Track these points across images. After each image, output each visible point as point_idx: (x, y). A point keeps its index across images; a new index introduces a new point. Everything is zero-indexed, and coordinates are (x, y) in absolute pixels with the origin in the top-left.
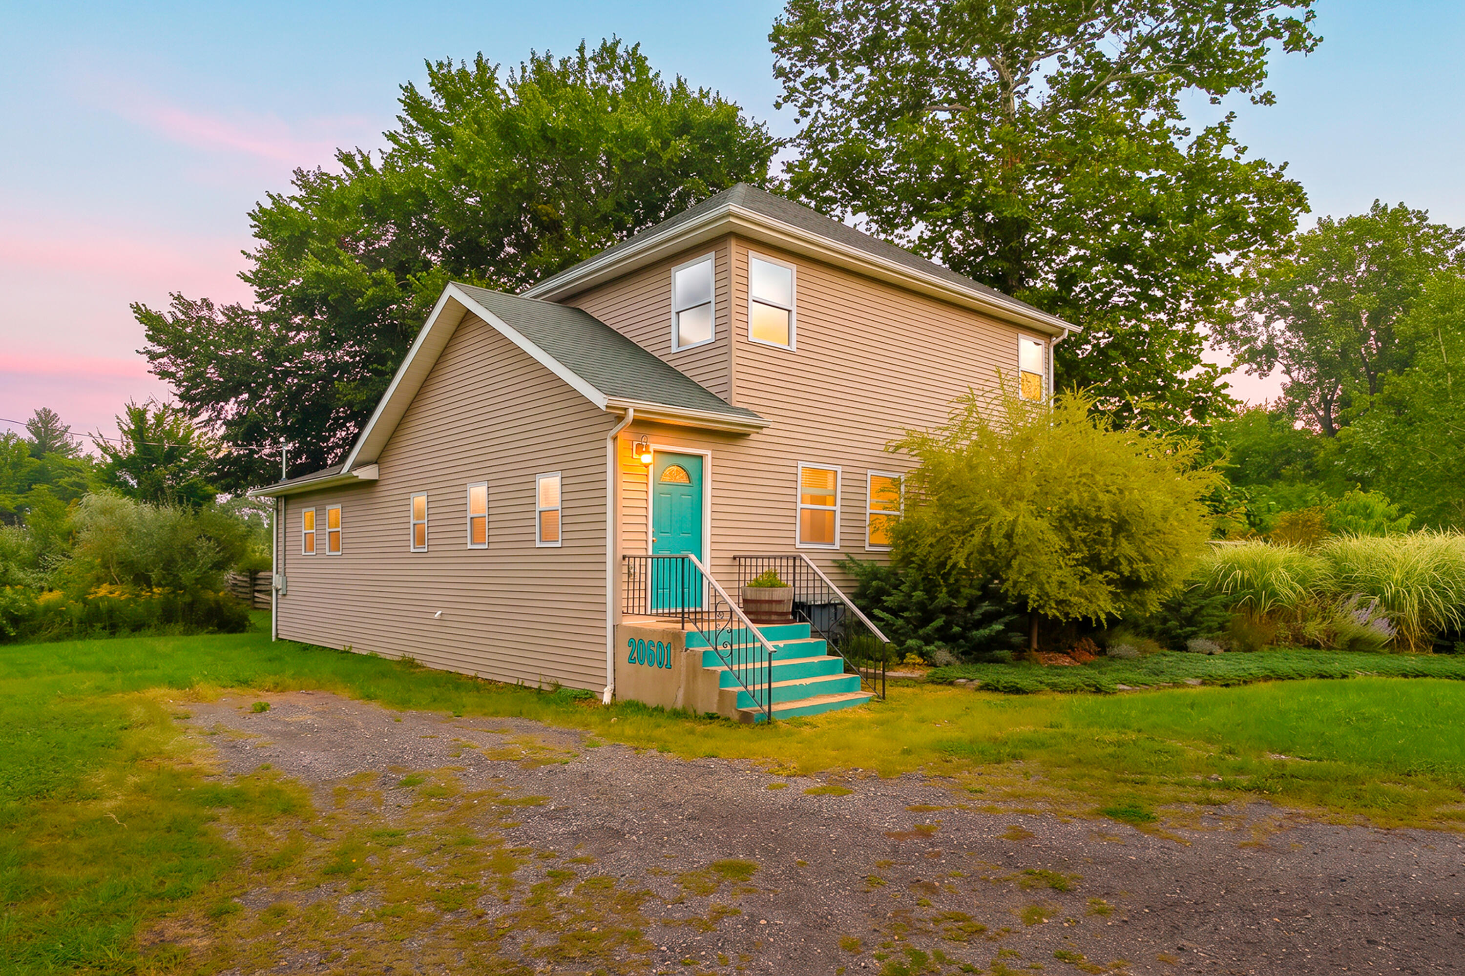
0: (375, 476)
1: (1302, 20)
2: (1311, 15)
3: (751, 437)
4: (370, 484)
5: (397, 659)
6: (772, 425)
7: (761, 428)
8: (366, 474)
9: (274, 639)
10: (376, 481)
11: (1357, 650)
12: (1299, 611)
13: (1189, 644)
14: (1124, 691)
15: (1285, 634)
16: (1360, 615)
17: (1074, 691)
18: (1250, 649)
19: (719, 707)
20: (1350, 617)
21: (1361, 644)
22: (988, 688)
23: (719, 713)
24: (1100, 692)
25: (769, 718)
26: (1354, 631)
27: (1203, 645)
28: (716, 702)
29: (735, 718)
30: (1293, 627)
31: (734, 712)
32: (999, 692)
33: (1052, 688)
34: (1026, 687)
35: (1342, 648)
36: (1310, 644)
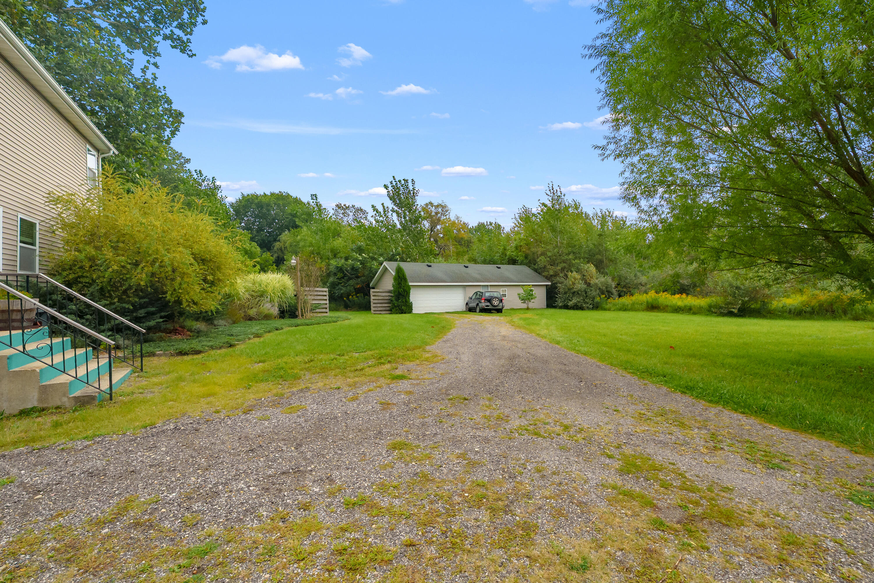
11: (268, 319)
12: (246, 305)
13: (216, 322)
14: (238, 344)
15: (243, 315)
16: (268, 305)
17: (220, 348)
18: (234, 323)
19: (40, 400)
20: (265, 306)
21: (267, 317)
22: (181, 353)
23: (41, 406)
24: (231, 346)
25: (111, 394)
26: (266, 312)
27: (221, 322)
28: (36, 397)
29: (67, 404)
30: (245, 312)
31: (65, 399)
32: (188, 354)
33: (212, 348)
34: (202, 349)
35: (262, 319)
36: (251, 319)
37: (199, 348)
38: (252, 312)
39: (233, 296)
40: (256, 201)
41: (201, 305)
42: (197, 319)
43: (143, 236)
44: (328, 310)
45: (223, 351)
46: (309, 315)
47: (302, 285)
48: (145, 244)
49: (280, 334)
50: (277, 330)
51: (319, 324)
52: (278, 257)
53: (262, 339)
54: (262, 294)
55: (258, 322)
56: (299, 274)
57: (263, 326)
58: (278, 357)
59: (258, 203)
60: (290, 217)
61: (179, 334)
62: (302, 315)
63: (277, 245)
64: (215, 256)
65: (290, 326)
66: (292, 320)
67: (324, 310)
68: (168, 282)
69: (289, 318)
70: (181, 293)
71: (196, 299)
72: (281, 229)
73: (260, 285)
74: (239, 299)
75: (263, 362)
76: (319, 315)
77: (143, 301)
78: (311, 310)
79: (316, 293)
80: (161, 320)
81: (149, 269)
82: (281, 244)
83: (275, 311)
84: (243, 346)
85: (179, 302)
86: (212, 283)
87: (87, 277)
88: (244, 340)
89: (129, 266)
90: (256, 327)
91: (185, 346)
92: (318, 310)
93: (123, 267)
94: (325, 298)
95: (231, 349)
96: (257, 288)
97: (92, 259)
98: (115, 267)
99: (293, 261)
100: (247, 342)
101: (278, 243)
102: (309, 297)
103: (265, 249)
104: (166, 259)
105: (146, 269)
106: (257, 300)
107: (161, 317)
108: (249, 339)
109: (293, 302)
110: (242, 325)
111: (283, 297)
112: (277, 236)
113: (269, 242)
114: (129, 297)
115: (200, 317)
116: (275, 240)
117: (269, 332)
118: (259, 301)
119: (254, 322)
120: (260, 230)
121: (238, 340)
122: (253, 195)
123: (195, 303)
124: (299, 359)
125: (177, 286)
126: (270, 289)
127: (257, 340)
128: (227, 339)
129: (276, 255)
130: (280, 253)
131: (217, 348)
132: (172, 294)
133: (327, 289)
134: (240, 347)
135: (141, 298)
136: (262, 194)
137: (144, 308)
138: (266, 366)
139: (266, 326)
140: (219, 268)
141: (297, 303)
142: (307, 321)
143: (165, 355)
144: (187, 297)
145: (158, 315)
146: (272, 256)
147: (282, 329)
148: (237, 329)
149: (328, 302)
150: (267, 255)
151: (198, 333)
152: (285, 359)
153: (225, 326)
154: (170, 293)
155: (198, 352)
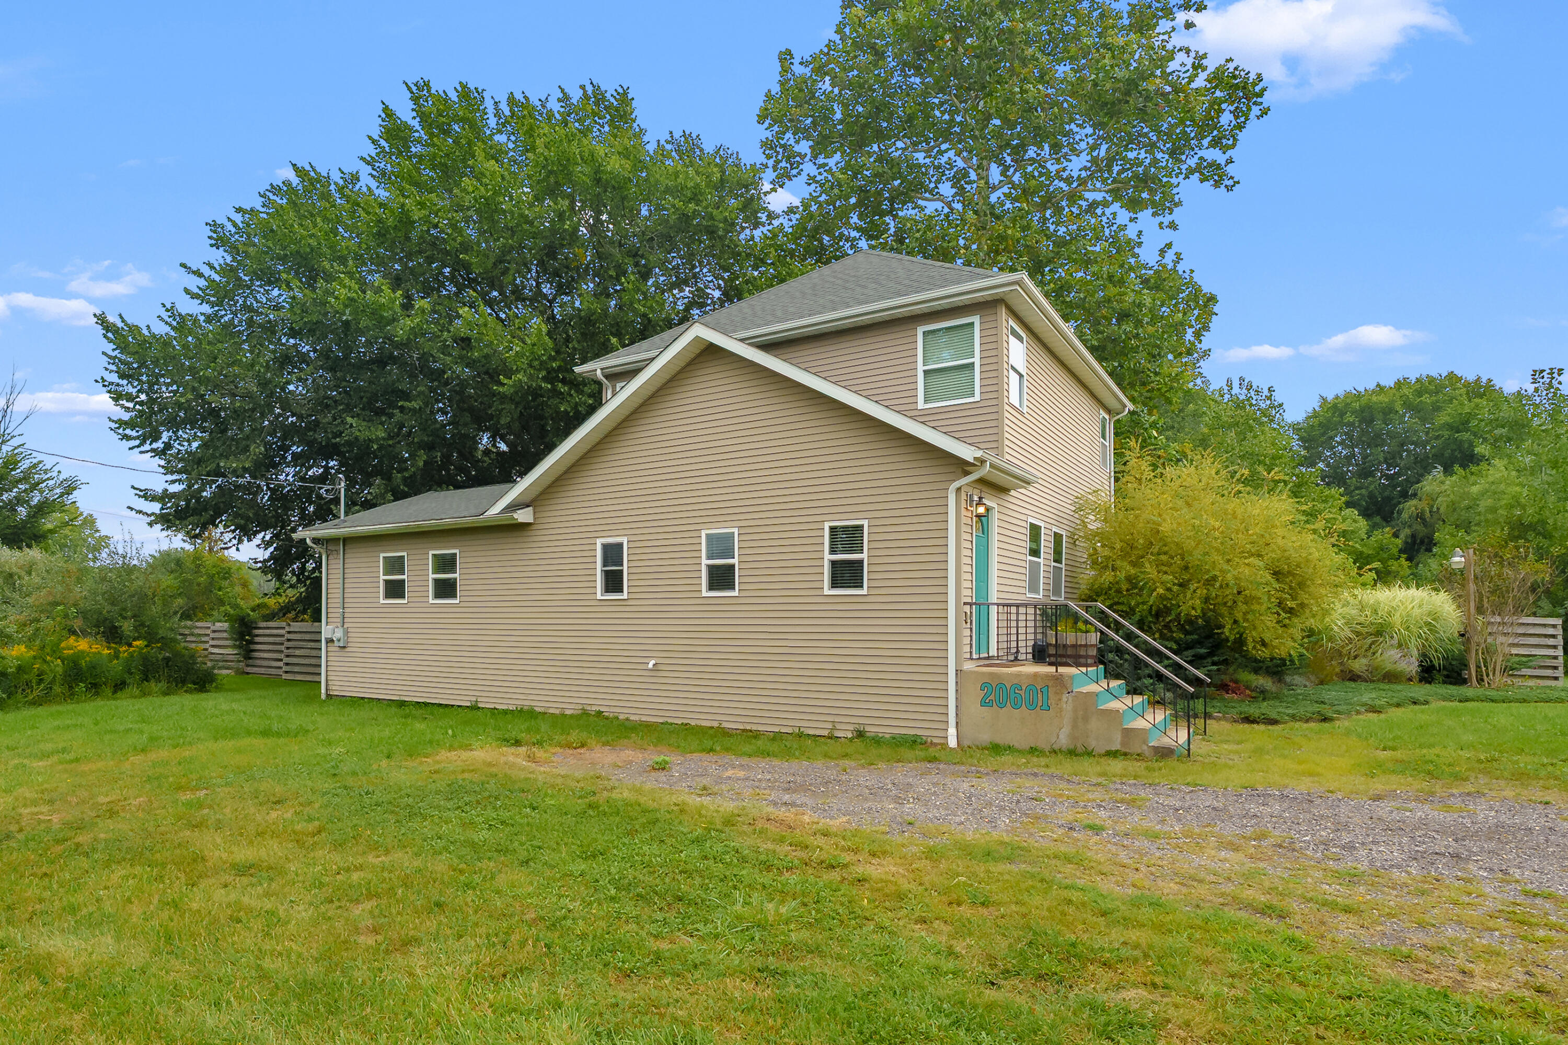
0: (530, 519)
1: (1223, 163)
2: (1230, 161)
3: (1013, 493)
4: (523, 527)
5: (575, 712)
6: (1040, 481)
7: (1029, 483)
8: (524, 516)
9: (323, 696)
10: (529, 524)
11: (1390, 682)
12: (1344, 651)
13: (1288, 679)
14: (1338, 719)
15: (1338, 670)
16: (1394, 654)
17: (1307, 721)
18: (1322, 683)
19: (1123, 744)
20: (1386, 655)
21: (1391, 677)
22: (1248, 720)
23: (1124, 750)
24: (1325, 719)
25: (1189, 750)
26: (1389, 667)
27: (1298, 679)
28: (1119, 740)
29: (1147, 753)
30: (1342, 664)
31: (1145, 747)
32: (1258, 723)
33: (1293, 717)
34: (1278, 718)
35: (1378, 680)
36: (1354, 677)
37: (1273, 715)
38: (1359, 665)
39: (1320, 632)
40: (1356, 405)
41: (1275, 647)
42: (1256, 671)
43: (1193, 544)
44: (1560, 673)
45: (1312, 725)
46: (1498, 679)
47: (1480, 610)
48: (1197, 554)
49: (1423, 712)
50: (1415, 703)
51: (1525, 701)
52: (1413, 536)
53: (1382, 716)
54: (1380, 631)
55: (1372, 686)
56: (1472, 587)
57: (1383, 694)
58: (1421, 746)
59: (1362, 410)
60: (1446, 433)
61: (1234, 692)
62: (1480, 680)
63: (1410, 507)
64: (1298, 566)
65: (1450, 699)
66: (1451, 687)
67: (1549, 672)
68: (1224, 610)
69: (1444, 682)
70: (1245, 628)
71: (1267, 636)
72: (1423, 466)
73: (1375, 612)
74: (1331, 639)
75: (1394, 749)
76: (1532, 683)
77: (1190, 638)
78: (1504, 670)
79: (1521, 630)
80: (1215, 668)
81: (1201, 592)
82: (1424, 505)
83: (1411, 666)
84: (1346, 723)
85: (1240, 642)
86: (1291, 611)
87: (1123, 603)
88: (1348, 714)
89: (1175, 588)
90: (1367, 694)
91: (1253, 710)
92: (1525, 671)
93: (1169, 590)
94: (1551, 642)
95: (1326, 725)
96: (1368, 617)
97: (1129, 579)
98: (1161, 591)
99: (1457, 559)
100: (1355, 717)
101: (1414, 502)
102: (1501, 639)
103: (1378, 519)
104: (1229, 576)
105: (1199, 591)
106: (1369, 641)
107: (1214, 664)
108: (1358, 712)
109: (1457, 648)
110: (1337, 688)
111: (1431, 637)
112: (1410, 482)
113: (1388, 499)
114: (1173, 632)
115: (1261, 668)
116: (1405, 495)
117: (1398, 705)
118: (1373, 643)
119: (1363, 685)
120: (1365, 473)
121: (1339, 713)
122: (1348, 394)
123: (1264, 644)
124: (1466, 754)
125: (1239, 616)
126: (1397, 619)
127: (1371, 716)
128: (1317, 707)
129: (1407, 532)
130: (1418, 527)
131: (1301, 720)
132: (1231, 629)
133: (1559, 621)
134: (1343, 724)
135: (1187, 633)
136: (1372, 386)
137: (1191, 648)
138: (1398, 754)
139: (1390, 693)
140: (1302, 585)
141: (1467, 650)
142: (1492, 693)
143: (1224, 718)
144: (1254, 634)
145: (1209, 660)
146: (1396, 535)
147: (1426, 702)
148: (1332, 693)
149: (1560, 652)
150: (1384, 535)
151: (1263, 694)
152: (1436, 750)
153: (1305, 686)
154: (1228, 626)
155: (1274, 722)
